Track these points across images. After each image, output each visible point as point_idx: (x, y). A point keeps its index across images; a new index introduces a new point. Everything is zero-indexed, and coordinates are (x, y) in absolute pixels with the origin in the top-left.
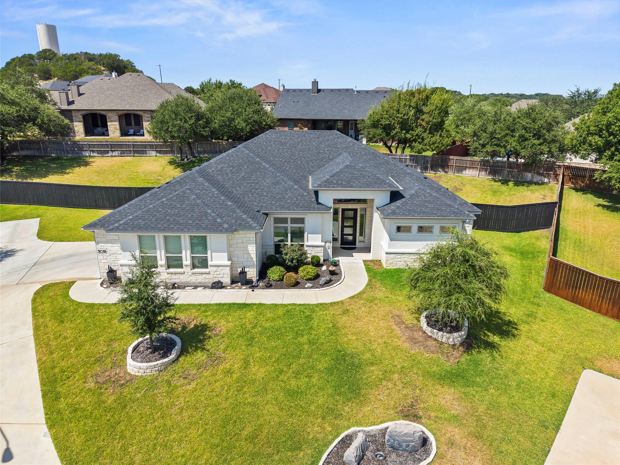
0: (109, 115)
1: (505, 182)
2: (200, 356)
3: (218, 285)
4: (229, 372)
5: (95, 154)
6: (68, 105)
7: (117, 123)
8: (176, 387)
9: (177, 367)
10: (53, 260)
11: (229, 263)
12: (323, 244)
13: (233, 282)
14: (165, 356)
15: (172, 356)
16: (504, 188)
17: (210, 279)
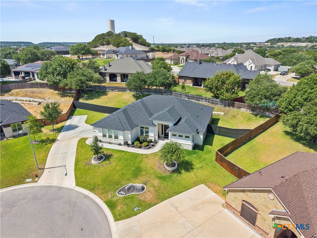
0: (117, 75)
1: (256, 115)
2: (107, 162)
3: (120, 144)
4: (112, 167)
5: (110, 91)
6: (105, 71)
7: (120, 78)
8: (100, 168)
9: (102, 163)
10: (86, 131)
11: (123, 139)
12: (154, 136)
13: (125, 144)
14: (100, 160)
15: (101, 161)
16: (254, 118)
17: (118, 143)
